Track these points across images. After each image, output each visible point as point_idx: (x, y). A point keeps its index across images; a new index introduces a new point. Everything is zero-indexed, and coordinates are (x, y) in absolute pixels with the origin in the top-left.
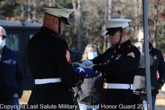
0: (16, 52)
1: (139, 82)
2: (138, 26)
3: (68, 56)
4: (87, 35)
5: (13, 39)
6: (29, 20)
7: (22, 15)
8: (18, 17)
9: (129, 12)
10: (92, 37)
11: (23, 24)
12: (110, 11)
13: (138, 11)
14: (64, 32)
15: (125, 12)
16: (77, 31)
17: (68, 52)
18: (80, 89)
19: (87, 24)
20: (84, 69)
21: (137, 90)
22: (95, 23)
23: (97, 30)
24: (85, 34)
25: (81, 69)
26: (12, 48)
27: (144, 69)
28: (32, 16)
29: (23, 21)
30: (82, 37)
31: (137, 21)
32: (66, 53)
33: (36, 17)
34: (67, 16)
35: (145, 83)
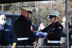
0: (10, 26)
1: (63, 40)
2: (64, 16)
3: (32, 28)
4: (41, 19)
5: (9, 20)
6: (16, 12)
7: (13, 10)
8: (11, 11)
9: (60, 9)
10: (43, 20)
11: (13, 14)
12: (51, 9)
13: (64, 9)
14: (31, 17)
15: (58, 9)
16: (37, 17)
17: (31, 26)
18: (38, 43)
19: (41, 14)
20: (39, 34)
21: (62, 44)
22: (45, 14)
23: (45, 17)
24: (40, 18)
25: (37, 34)
26: (8, 24)
27: (66, 34)
28: (17, 10)
29: (13, 13)
30: (39, 20)
31: (63, 13)
32: (30, 27)
33: (19, 11)
34: (31, 10)
35: (66, 41)
